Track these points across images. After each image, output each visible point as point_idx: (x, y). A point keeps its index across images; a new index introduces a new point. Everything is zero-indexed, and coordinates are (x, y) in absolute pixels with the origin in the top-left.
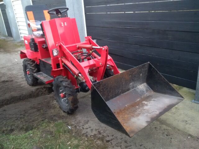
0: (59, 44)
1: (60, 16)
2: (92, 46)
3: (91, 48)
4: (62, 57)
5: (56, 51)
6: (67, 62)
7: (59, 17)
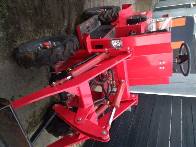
0: (129, 52)
1: (177, 61)
2: (117, 108)
3: (113, 105)
4: (109, 54)
5: (119, 45)
6: (98, 59)
7: (174, 60)
